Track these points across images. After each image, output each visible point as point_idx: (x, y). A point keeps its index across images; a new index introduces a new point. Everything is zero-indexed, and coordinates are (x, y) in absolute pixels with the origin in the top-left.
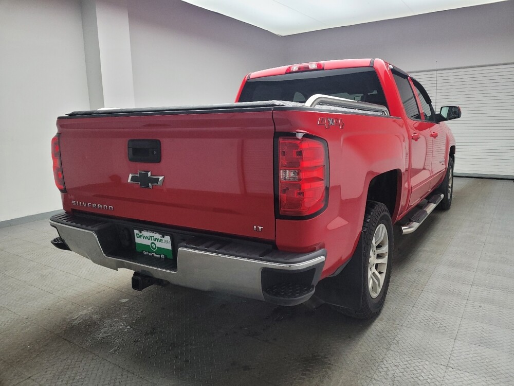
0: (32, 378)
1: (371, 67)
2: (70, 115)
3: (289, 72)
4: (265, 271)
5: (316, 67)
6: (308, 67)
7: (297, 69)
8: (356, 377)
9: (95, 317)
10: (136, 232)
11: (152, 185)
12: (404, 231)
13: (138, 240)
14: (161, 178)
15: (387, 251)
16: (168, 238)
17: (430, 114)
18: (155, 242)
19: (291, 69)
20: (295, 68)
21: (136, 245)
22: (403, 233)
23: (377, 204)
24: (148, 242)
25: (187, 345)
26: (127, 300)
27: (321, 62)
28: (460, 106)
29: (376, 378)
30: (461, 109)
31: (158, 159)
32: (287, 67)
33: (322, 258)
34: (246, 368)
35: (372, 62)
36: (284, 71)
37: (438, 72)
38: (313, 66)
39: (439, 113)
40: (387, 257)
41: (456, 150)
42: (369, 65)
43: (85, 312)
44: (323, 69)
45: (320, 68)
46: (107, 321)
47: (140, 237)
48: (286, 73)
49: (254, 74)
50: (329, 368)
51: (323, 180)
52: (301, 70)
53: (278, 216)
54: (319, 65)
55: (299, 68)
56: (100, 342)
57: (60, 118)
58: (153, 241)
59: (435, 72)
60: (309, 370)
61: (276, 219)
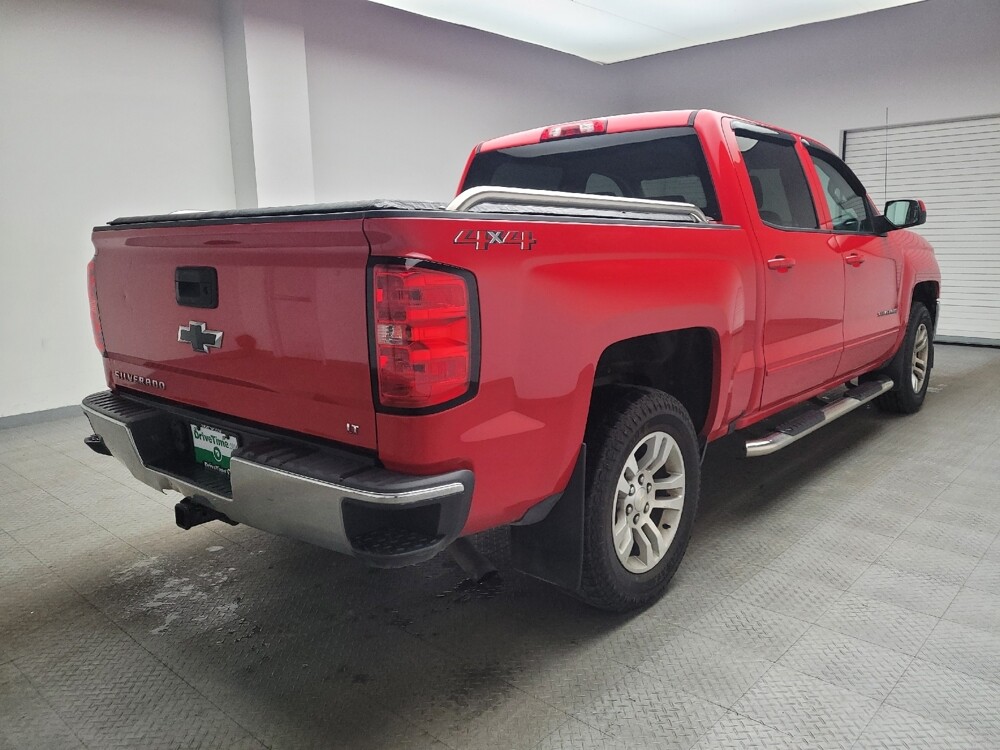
0: (16, 661)
1: (690, 126)
2: (112, 224)
3: (545, 138)
4: (349, 505)
5: (593, 128)
6: (577, 130)
7: (560, 133)
8: (546, 712)
9: (155, 572)
10: (193, 427)
11: (209, 348)
12: (749, 450)
13: (198, 443)
14: (219, 335)
15: (682, 484)
16: (233, 441)
17: (865, 218)
18: (219, 447)
19: (550, 133)
20: (556, 131)
21: (196, 450)
22: (748, 454)
23: (647, 393)
24: (209, 447)
25: (280, 631)
26: (219, 548)
27: (603, 119)
28: (924, 200)
29: (580, 718)
30: (927, 207)
31: (212, 302)
32: (541, 130)
33: (458, 487)
34: (360, 678)
35: (692, 117)
36: (538, 138)
37: (890, 131)
38: (587, 126)
39: (882, 214)
40: (681, 497)
41: (942, 290)
42: (685, 123)
43: (140, 564)
44: (604, 133)
45: (599, 130)
46: (173, 582)
47: (199, 436)
48: (542, 141)
49: (489, 144)
50: (504, 692)
51: (464, 344)
52: (566, 135)
53: (378, 408)
54: (598, 126)
55: (563, 132)
56: (145, 614)
57: (96, 229)
58: (216, 445)
59: (884, 132)
60: (466, 693)
61: (376, 412)
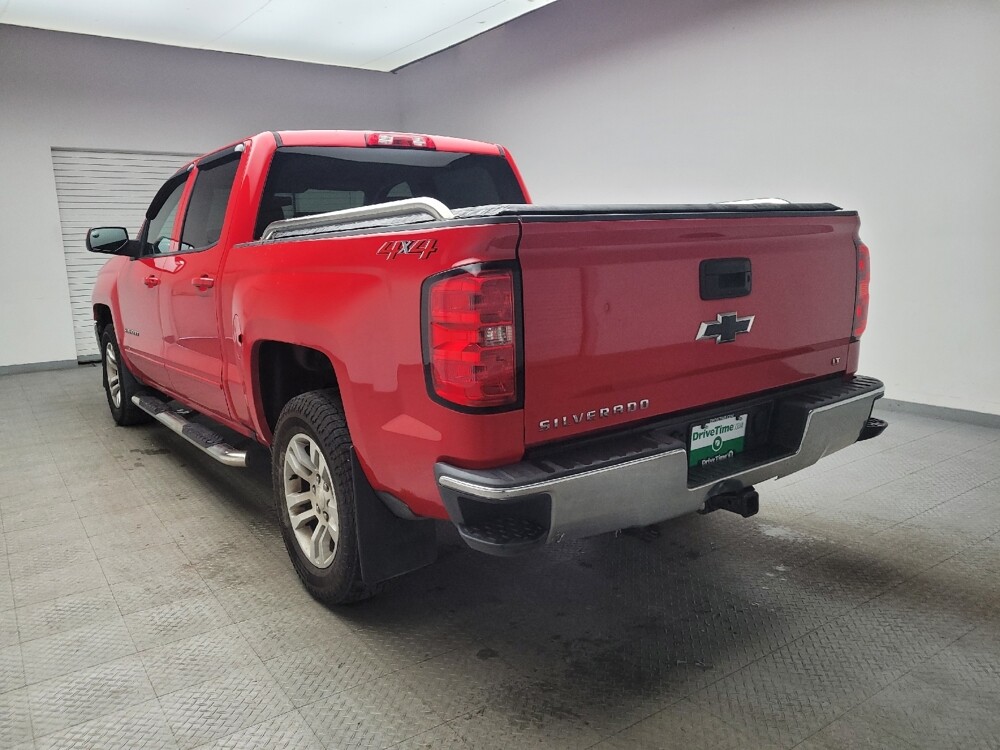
3: (373, 144)
5: (424, 143)
6: (411, 142)
7: (391, 141)
13: (696, 445)
16: (742, 419)
18: (721, 435)
19: (379, 140)
20: (386, 138)
27: (432, 137)
32: (370, 133)
36: (363, 142)
44: (436, 149)
45: (430, 147)
47: (699, 436)
48: (368, 146)
52: (398, 145)
54: (428, 142)
55: (395, 141)
58: (718, 435)
